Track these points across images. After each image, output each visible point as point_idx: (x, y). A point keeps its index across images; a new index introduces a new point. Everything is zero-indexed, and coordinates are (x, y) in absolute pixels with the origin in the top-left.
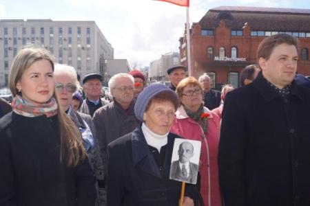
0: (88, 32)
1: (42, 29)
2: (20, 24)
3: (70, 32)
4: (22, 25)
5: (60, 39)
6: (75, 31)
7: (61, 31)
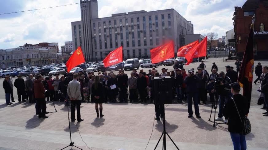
0: (169, 17)
1: (138, 18)
2: (124, 16)
3: (157, 18)
4: (125, 17)
5: (150, 24)
6: (160, 17)
7: (150, 19)
